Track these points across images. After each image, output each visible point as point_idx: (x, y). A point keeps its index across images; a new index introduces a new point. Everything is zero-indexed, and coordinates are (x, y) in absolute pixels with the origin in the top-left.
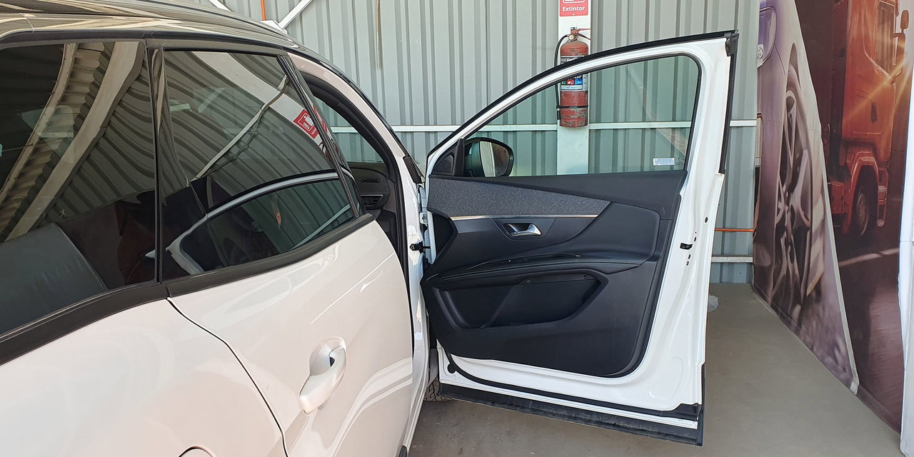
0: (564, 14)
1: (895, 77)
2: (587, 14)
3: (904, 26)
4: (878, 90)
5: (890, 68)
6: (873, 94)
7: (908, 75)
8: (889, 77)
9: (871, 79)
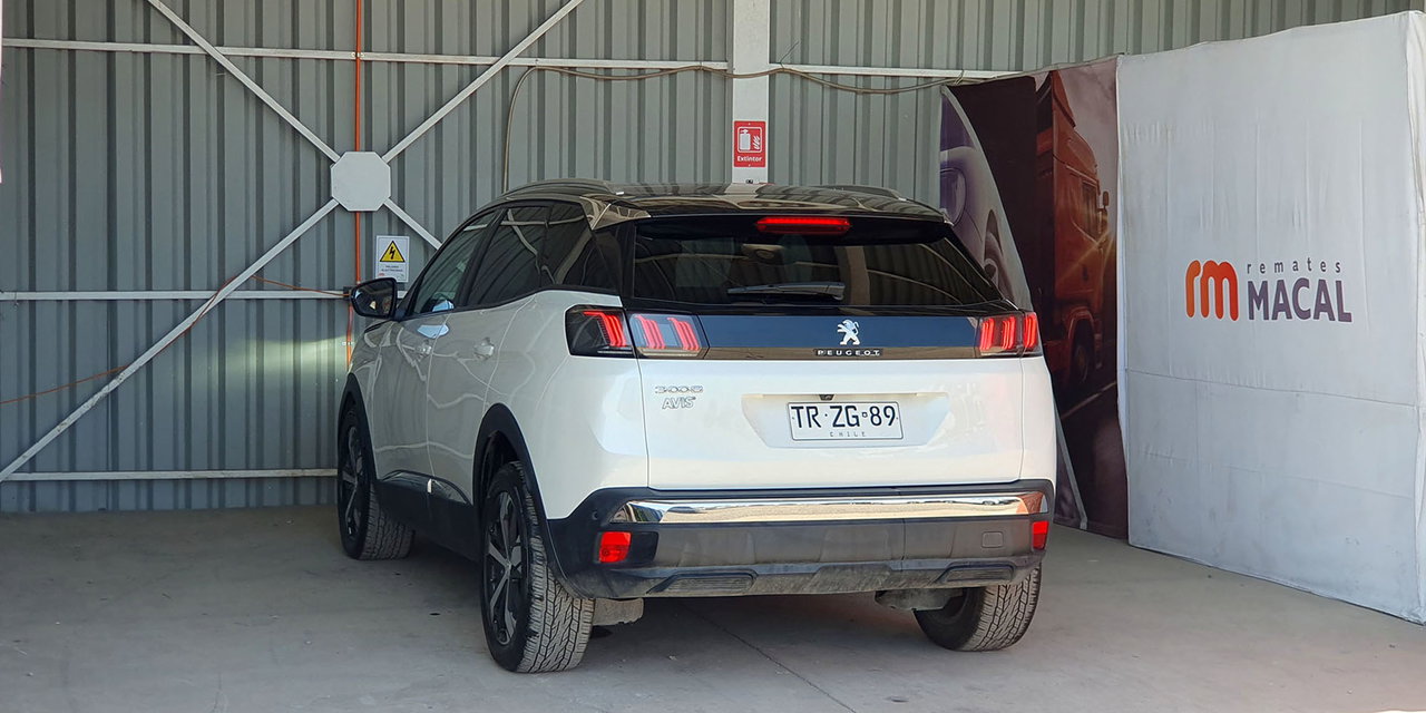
0: (738, 164)
1: (1101, 244)
2: (764, 166)
3: (1105, 204)
4: (1088, 253)
5: (1096, 237)
6: (1084, 257)
7: (1111, 241)
8: (1097, 244)
9: (1080, 245)
